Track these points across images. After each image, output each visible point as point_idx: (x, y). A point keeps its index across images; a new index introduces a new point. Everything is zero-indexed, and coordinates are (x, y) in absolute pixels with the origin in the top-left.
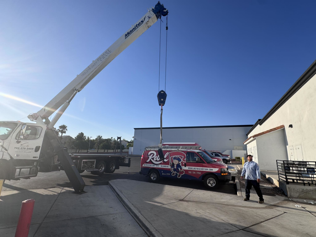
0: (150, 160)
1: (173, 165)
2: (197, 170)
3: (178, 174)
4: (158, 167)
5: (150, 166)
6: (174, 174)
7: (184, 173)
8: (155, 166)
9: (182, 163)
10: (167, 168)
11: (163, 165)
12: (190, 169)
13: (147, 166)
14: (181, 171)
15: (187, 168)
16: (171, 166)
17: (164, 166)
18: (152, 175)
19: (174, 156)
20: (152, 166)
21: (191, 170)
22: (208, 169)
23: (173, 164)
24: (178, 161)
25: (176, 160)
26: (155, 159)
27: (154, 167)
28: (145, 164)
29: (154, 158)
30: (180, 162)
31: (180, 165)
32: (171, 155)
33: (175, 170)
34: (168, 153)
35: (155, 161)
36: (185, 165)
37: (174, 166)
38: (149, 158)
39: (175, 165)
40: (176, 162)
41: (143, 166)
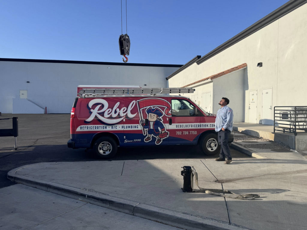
0: (96, 116)
1: (146, 124)
2: (190, 128)
3: (157, 138)
4: (114, 129)
5: (97, 130)
6: (149, 138)
7: (168, 136)
8: (109, 129)
9: (164, 118)
10: (136, 129)
11: (125, 125)
12: (180, 128)
13: (89, 130)
14: (163, 132)
15: (173, 126)
16: (142, 125)
17: (129, 127)
18: (100, 146)
19: (148, 107)
20: (100, 128)
21: (182, 128)
22: (209, 126)
23: (147, 122)
24: (156, 115)
25: (153, 114)
26: (106, 115)
27: (105, 130)
28: (82, 126)
29: (104, 112)
30: (160, 117)
31: (162, 122)
32: (141, 105)
33: (150, 132)
34: (134, 101)
35: (108, 118)
36: (170, 122)
37: (149, 125)
38: (91, 113)
39: (152, 124)
40: (152, 118)
41: (78, 129)
